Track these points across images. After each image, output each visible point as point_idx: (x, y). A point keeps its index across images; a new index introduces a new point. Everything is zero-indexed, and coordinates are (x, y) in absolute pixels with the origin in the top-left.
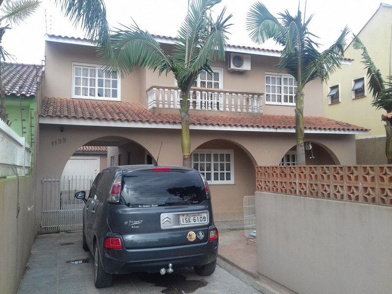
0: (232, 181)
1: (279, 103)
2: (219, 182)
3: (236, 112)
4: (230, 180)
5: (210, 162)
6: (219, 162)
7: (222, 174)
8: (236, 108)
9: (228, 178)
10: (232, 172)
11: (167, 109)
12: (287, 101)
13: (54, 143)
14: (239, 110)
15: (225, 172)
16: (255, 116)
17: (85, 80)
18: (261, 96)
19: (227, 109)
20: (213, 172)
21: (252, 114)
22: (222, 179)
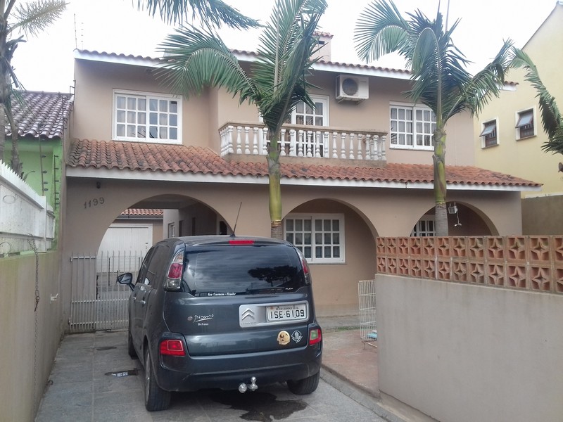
0: (342, 259)
1: (410, 147)
2: (323, 260)
3: (348, 160)
4: (339, 257)
5: (310, 232)
6: (323, 232)
7: (328, 249)
8: (347, 154)
9: (337, 255)
10: (342, 246)
11: (248, 155)
12: (421, 144)
13: (88, 205)
14: (352, 157)
15: (332, 245)
16: (374, 166)
17: (131, 115)
18: (384, 137)
19: (335, 156)
20: (314, 246)
21: (370, 162)
22: (328, 256)
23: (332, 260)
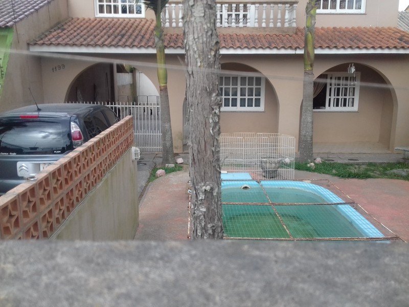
0: (262, 108)
1: (333, 11)
2: (246, 109)
4: (259, 106)
5: (236, 87)
6: (247, 87)
10: (262, 98)
15: (254, 97)
16: (284, 32)
18: (295, 5)
20: (239, 97)
21: (282, 29)
22: (250, 105)
23: (254, 109)
